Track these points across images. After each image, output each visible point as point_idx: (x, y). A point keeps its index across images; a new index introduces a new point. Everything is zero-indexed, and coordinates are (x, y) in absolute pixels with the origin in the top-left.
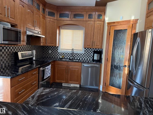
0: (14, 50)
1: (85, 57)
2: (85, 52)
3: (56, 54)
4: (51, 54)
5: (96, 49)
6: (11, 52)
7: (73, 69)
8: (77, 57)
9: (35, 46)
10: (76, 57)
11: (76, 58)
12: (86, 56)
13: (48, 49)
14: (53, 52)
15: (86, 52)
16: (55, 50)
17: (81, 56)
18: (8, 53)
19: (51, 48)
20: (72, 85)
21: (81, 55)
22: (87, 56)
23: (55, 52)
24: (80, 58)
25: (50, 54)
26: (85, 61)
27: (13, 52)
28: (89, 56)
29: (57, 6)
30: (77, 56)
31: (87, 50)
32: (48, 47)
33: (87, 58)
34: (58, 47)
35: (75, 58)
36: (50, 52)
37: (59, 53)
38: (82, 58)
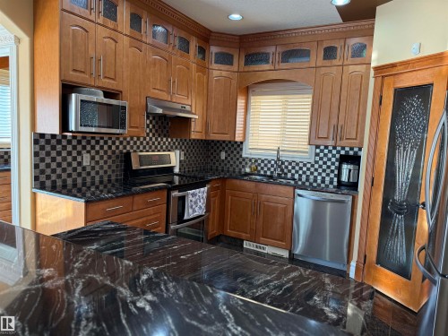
0: (125, 148)
1: (316, 174)
2: (317, 158)
3: (238, 163)
4: (226, 162)
5: (343, 148)
6: (117, 151)
7: (272, 204)
8: (293, 171)
9: (181, 140)
10: (290, 171)
11: (289, 175)
12: (320, 170)
13: (218, 148)
14: (229, 155)
15: (321, 159)
16: (235, 152)
17: (305, 169)
18: (109, 153)
19: (227, 145)
20: (269, 250)
21: (305, 165)
22: (324, 171)
23: (235, 156)
24: (300, 175)
25: (223, 161)
26: (315, 185)
27: (121, 152)
28: (328, 171)
29: (240, 36)
30: (293, 168)
31: (322, 151)
32: (218, 145)
33: (324, 175)
34: (242, 143)
35: (286, 174)
36: (223, 155)
37: (244, 160)
38: (308, 176)
